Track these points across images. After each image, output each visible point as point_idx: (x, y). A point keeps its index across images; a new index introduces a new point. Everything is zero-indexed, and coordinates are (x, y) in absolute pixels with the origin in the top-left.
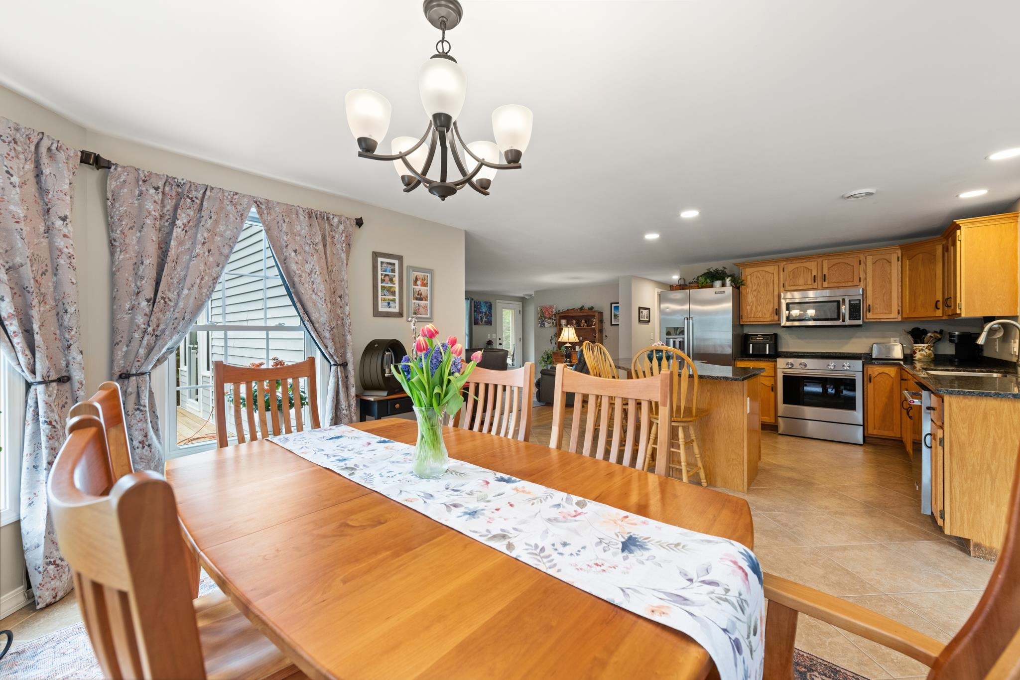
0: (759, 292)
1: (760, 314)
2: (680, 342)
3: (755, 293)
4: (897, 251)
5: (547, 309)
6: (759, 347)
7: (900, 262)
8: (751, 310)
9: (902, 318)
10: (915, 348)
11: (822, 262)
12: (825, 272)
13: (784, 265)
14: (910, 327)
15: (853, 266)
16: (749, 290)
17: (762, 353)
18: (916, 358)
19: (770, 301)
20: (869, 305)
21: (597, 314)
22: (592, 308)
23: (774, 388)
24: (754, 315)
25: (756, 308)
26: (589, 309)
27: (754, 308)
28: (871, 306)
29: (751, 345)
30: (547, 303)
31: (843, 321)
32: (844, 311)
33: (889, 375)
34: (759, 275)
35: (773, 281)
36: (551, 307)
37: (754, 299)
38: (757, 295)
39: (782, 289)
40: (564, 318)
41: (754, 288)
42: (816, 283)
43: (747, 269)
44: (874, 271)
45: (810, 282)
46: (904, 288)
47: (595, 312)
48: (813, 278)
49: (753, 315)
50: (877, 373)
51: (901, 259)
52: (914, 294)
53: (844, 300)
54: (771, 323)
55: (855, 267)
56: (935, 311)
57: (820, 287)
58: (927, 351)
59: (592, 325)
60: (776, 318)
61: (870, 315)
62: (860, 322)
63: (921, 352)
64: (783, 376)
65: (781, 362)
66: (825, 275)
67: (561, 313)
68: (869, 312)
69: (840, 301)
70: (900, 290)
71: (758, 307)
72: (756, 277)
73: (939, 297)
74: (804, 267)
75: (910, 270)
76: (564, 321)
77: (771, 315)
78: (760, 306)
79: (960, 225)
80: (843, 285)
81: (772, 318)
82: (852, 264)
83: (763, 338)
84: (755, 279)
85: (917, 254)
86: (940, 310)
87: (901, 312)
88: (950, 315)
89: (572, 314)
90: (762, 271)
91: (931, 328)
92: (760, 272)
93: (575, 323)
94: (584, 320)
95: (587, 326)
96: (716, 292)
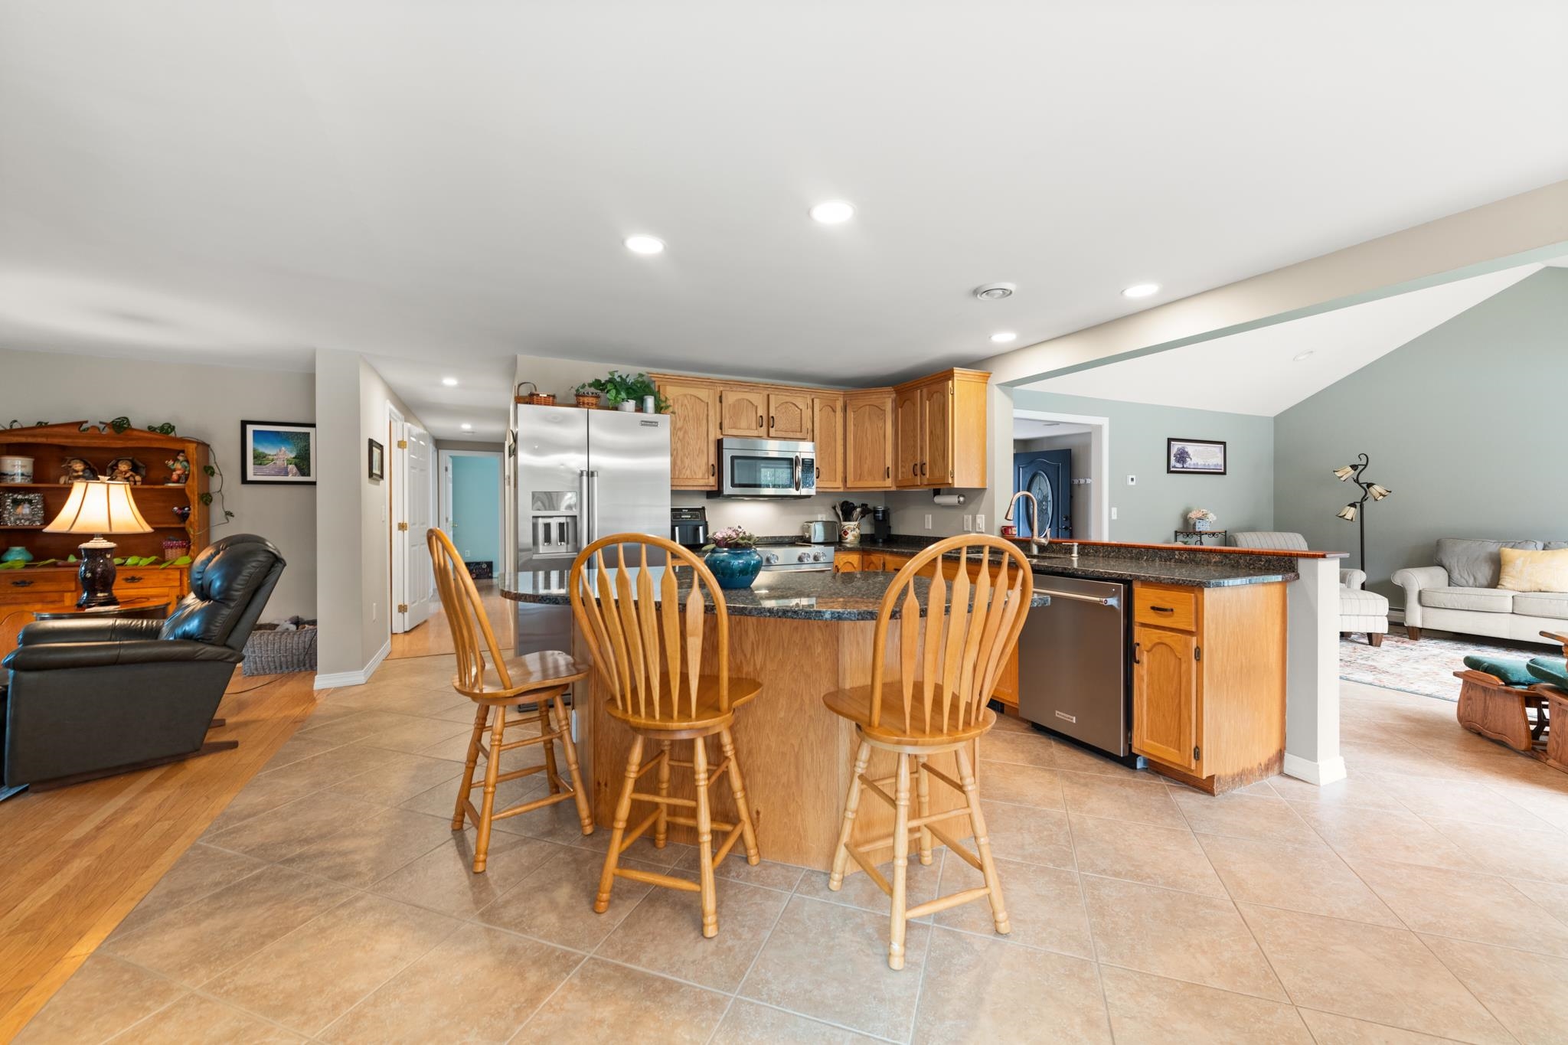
0: (686, 432)
1: (688, 472)
2: (561, 525)
3: (680, 434)
4: (841, 399)
6: (687, 532)
7: (844, 414)
9: (842, 488)
10: (845, 527)
11: (769, 396)
12: (772, 413)
14: (838, 500)
15: (801, 410)
17: (692, 541)
18: (846, 541)
19: (702, 451)
20: (817, 468)
25: (682, 461)
26: (150, 428)
27: (679, 462)
28: (819, 469)
29: (677, 529)
31: (797, 489)
32: (797, 474)
33: (852, 564)
35: (708, 415)
37: (679, 444)
38: (684, 437)
39: (720, 431)
40: (24, 450)
42: (760, 428)
43: (667, 387)
44: (821, 421)
45: (754, 425)
46: (847, 449)
47: (182, 440)
48: (757, 419)
49: (677, 473)
50: (842, 564)
52: (859, 457)
53: (797, 458)
54: (703, 489)
56: (883, 480)
57: (764, 435)
58: (857, 530)
60: (712, 480)
61: (818, 483)
62: (812, 492)
63: (853, 532)
66: (771, 417)
68: (817, 478)
69: (793, 459)
70: (843, 451)
71: (686, 460)
72: (682, 406)
73: (889, 463)
74: (747, 400)
75: (855, 425)
76: (20, 463)
77: (704, 475)
78: (687, 458)
79: (955, 375)
80: (791, 435)
81: (707, 481)
82: (801, 407)
83: (691, 515)
84: (680, 407)
85: (864, 406)
86: (890, 479)
87: (845, 480)
88: (917, 485)
89: (69, 440)
90: (691, 395)
91: (856, 502)
92: (689, 397)
93: (83, 471)
94: (130, 463)
95: (142, 484)
96: (642, 421)
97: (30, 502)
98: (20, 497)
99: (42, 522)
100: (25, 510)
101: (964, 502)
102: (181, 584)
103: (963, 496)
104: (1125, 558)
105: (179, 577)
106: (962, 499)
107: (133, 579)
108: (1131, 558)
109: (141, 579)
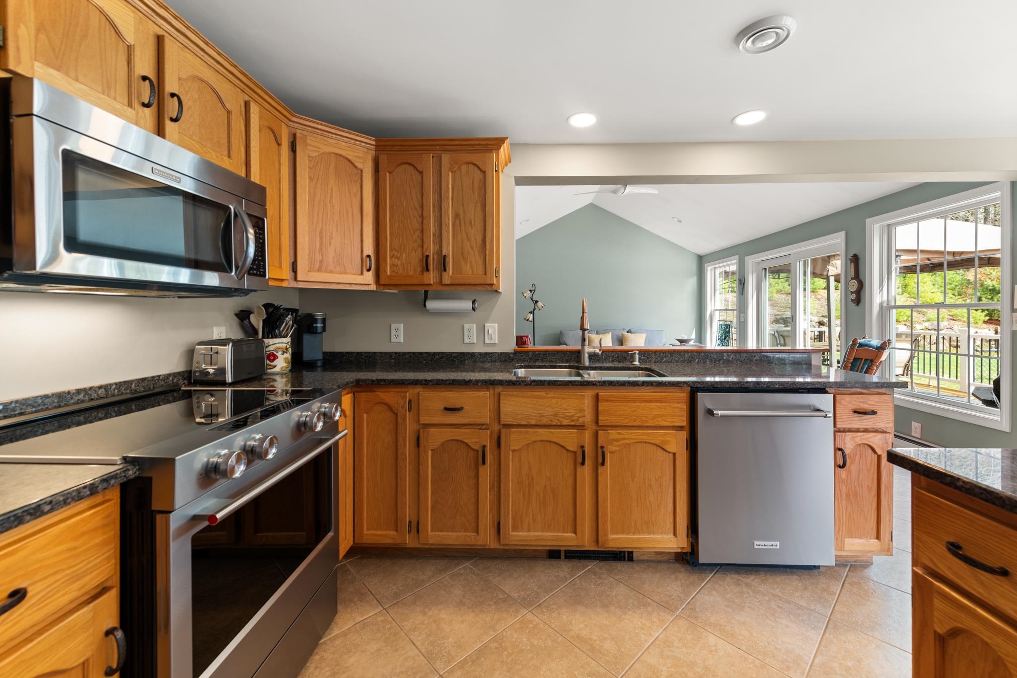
12: (174, 87)
15: (229, 112)
18: (276, 370)
31: (241, 276)
42: (150, 111)
48: (136, 82)
55: (233, 115)
56: (362, 274)
66: (173, 96)
73: (369, 249)
74: (102, 12)
75: (311, 178)
79: (502, 147)
82: (228, 106)
85: (327, 152)
86: (371, 273)
87: (295, 268)
104: (677, 362)
106: (475, 305)
108: (683, 362)
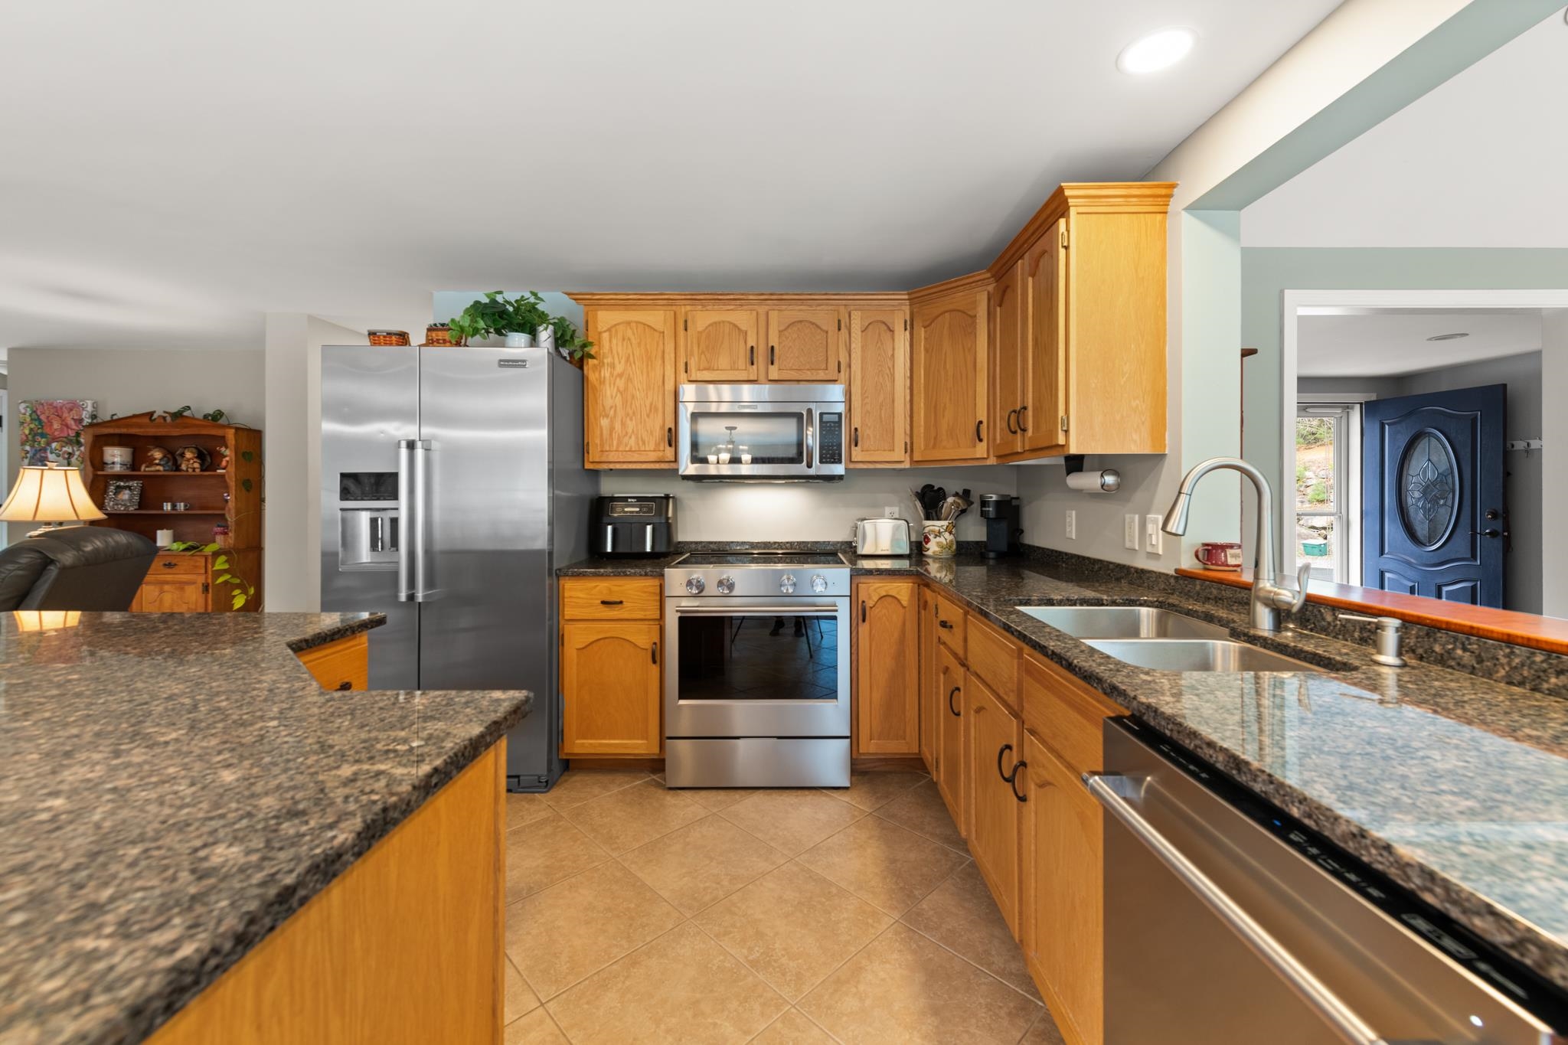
0: (629, 379)
1: (632, 442)
2: (392, 520)
3: (620, 383)
4: (903, 307)
5: (58, 411)
6: (630, 530)
7: (908, 333)
8: (612, 429)
9: (912, 461)
10: (926, 530)
11: (767, 313)
12: (774, 341)
13: (686, 313)
14: (920, 483)
15: (827, 332)
16: (606, 373)
17: (636, 549)
18: (929, 553)
19: (656, 410)
20: (856, 429)
21: (230, 434)
22: (217, 416)
23: (657, 655)
24: (620, 442)
25: (623, 424)
26: (206, 417)
27: (618, 426)
28: (859, 430)
29: (610, 528)
30: (57, 389)
31: (809, 466)
32: (810, 441)
33: (898, 600)
34: (629, 333)
35: (663, 352)
36: (74, 406)
37: (619, 399)
38: (626, 389)
39: (683, 376)
40: (120, 440)
41: (619, 368)
42: (755, 367)
43: (599, 313)
44: (864, 348)
45: (742, 363)
46: (915, 392)
47: (229, 427)
48: (749, 352)
49: (615, 443)
50: (875, 598)
51: (910, 325)
52: (934, 409)
53: (810, 411)
54: (657, 466)
55: (830, 333)
56: (974, 446)
57: (762, 377)
58: (947, 535)
59: (219, 467)
60: (669, 453)
61: (857, 454)
62: (839, 469)
63: (938, 539)
64: (680, 618)
65: (676, 577)
66: (772, 347)
67: (104, 424)
68: (856, 445)
69: (802, 414)
70: (908, 398)
71: (628, 422)
72: (624, 340)
73: (982, 415)
74: (730, 323)
75: (926, 350)
76: (119, 453)
77: (657, 445)
78: (631, 420)
79: (1071, 201)
80: (809, 376)
81: (661, 454)
82: (824, 328)
83: (641, 507)
84: (620, 344)
85: (941, 314)
86: (984, 444)
87: (909, 448)
88: (1018, 453)
89: (142, 430)
90: (637, 322)
91: (952, 486)
92: (634, 325)
93: (161, 460)
94: (194, 450)
95: (202, 470)
96: (501, 361)
97: (129, 488)
98: (122, 484)
99: (137, 507)
100: (125, 495)
101: (1119, 486)
102: (206, 572)
103: (1115, 473)
105: (204, 564)
106: (1110, 479)
107: (169, 565)
109: (175, 565)
